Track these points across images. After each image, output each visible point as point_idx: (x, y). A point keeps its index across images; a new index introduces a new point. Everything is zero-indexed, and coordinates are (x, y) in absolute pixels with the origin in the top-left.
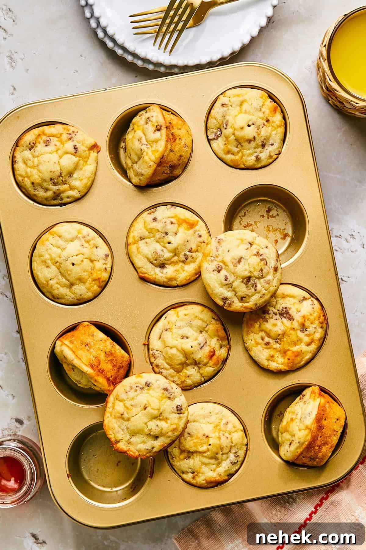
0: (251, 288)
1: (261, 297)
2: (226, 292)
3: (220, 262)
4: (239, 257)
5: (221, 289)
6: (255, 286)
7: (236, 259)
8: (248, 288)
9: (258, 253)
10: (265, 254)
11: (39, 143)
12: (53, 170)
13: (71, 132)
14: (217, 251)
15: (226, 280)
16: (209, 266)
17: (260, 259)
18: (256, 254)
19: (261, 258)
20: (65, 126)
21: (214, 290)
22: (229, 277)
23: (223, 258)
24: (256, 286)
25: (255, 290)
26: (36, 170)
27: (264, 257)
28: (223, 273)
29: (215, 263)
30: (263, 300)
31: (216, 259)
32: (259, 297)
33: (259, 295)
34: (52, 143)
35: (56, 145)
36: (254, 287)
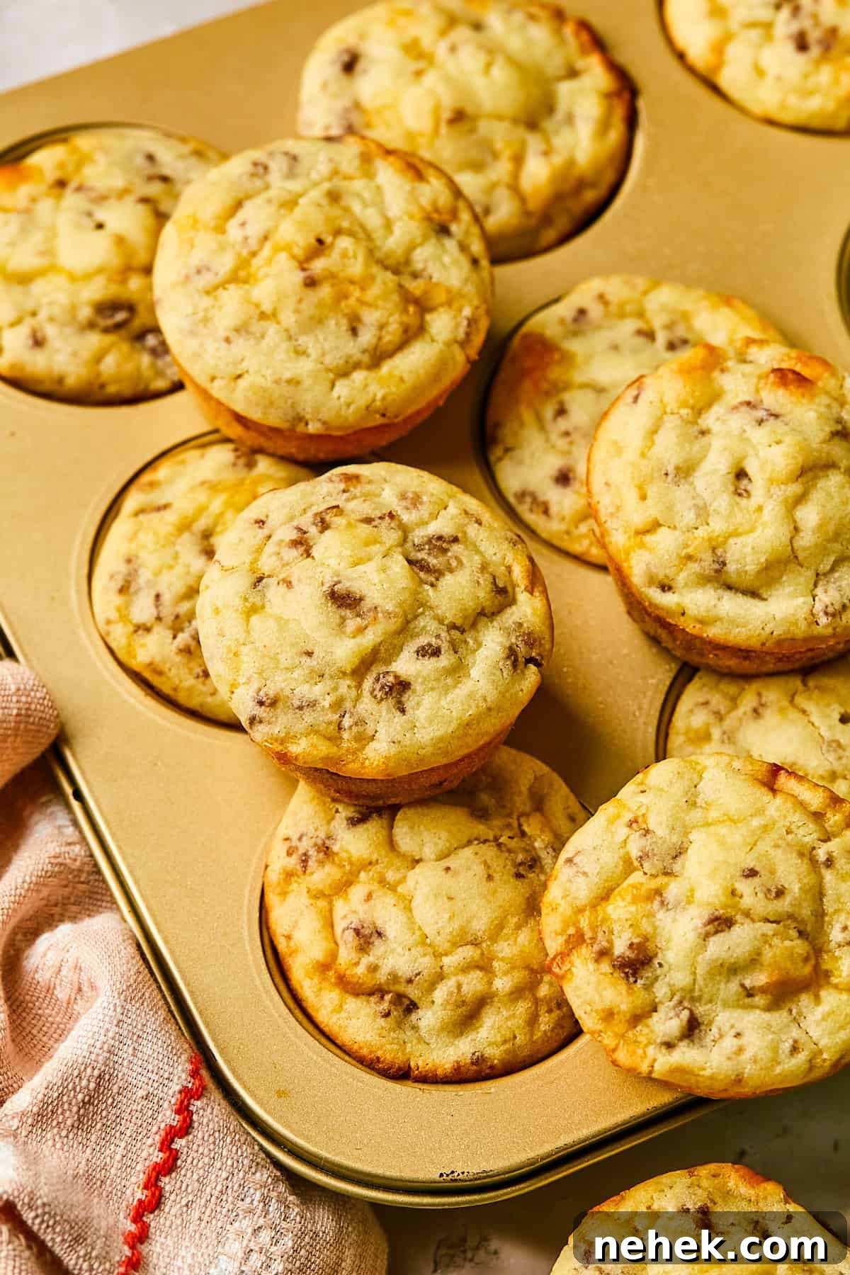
0: (449, 554)
1: (479, 523)
2: (482, 653)
3: (359, 686)
4: (331, 607)
5: (475, 672)
6: (441, 543)
7: (343, 619)
8: (454, 564)
9: (296, 543)
10: (292, 518)
11: (374, 969)
12: (479, 870)
13: (293, 862)
14: (312, 704)
15: (436, 652)
16: (382, 735)
17: (322, 532)
18: (301, 549)
19: (313, 530)
20: (272, 899)
21: (485, 700)
22: (423, 641)
23: (344, 674)
24: (440, 538)
25: (455, 540)
26: (496, 947)
27: (306, 521)
28: (405, 665)
29: (367, 705)
30: (486, 516)
31: (348, 705)
32: (482, 529)
33: (472, 530)
34: (361, 915)
35: (369, 897)
36: (444, 545)
